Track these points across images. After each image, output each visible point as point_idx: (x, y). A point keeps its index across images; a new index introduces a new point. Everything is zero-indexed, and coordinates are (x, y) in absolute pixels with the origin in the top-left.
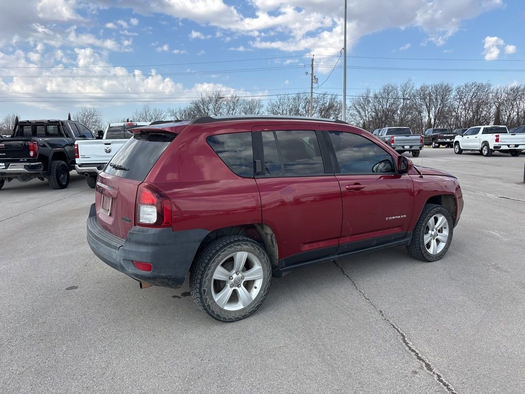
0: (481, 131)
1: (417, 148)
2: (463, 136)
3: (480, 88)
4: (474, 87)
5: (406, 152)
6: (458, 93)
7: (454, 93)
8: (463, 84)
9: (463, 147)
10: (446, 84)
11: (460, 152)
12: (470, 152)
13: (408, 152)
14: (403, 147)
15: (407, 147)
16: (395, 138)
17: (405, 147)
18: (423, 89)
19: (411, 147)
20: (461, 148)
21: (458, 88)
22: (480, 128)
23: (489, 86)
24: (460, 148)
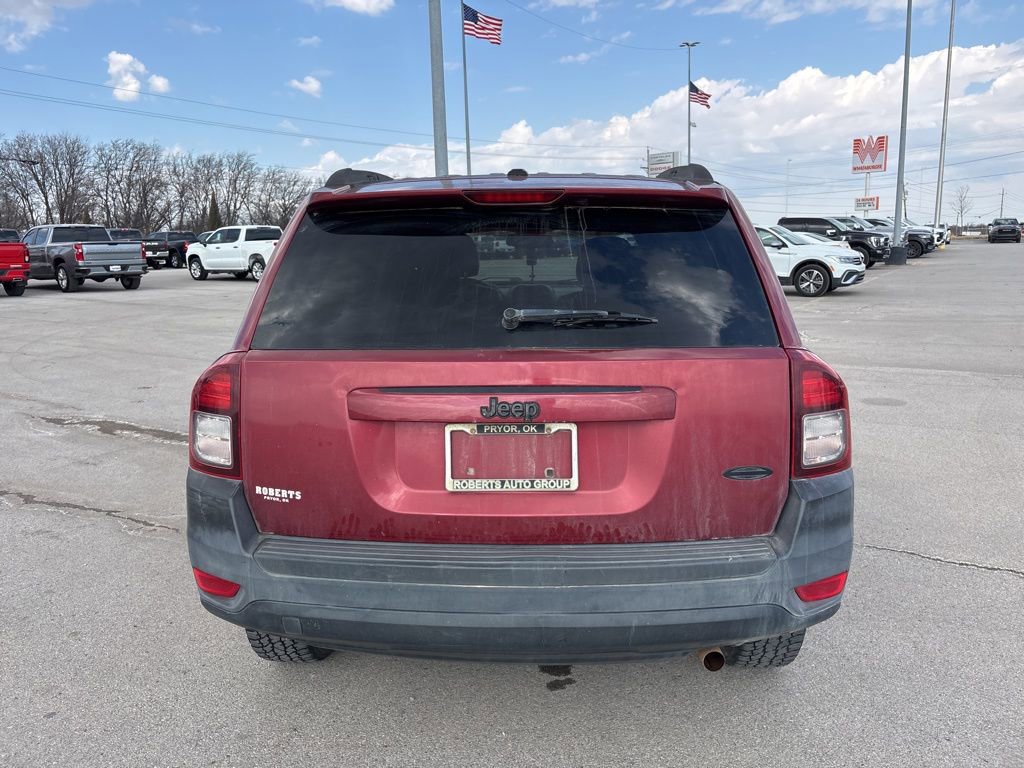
0: (243, 235)
1: (139, 270)
2: (205, 246)
3: (141, 152)
4: (132, 149)
5: (109, 280)
6: (101, 158)
7: (93, 159)
8: (107, 141)
9: (208, 265)
10: (72, 137)
11: (204, 276)
12: (226, 275)
13: (113, 280)
14: (107, 268)
15: (115, 269)
16: (85, 248)
17: (111, 268)
18: (21, 142)
19: (124, 267)
20: (206, 268)
21: (101, 149)
22: (239, 230)
23: (157, 151)
24: (202, 268)
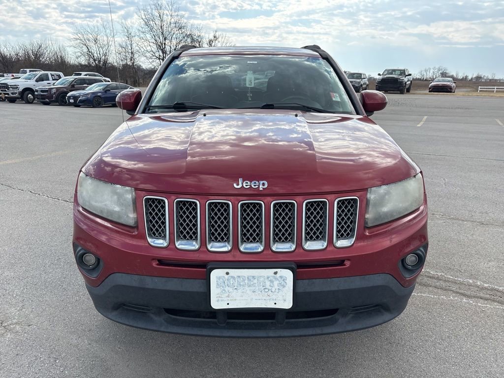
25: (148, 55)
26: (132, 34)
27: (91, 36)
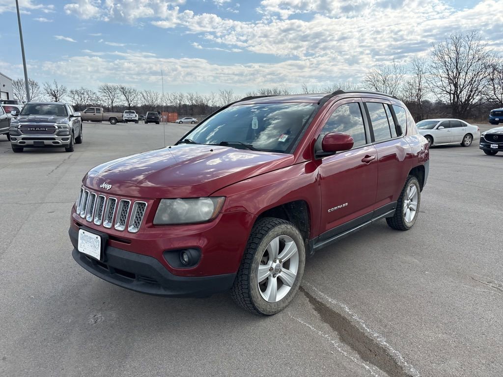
25: (436, 90)
26: (424, 71)
27: (381, 77)
